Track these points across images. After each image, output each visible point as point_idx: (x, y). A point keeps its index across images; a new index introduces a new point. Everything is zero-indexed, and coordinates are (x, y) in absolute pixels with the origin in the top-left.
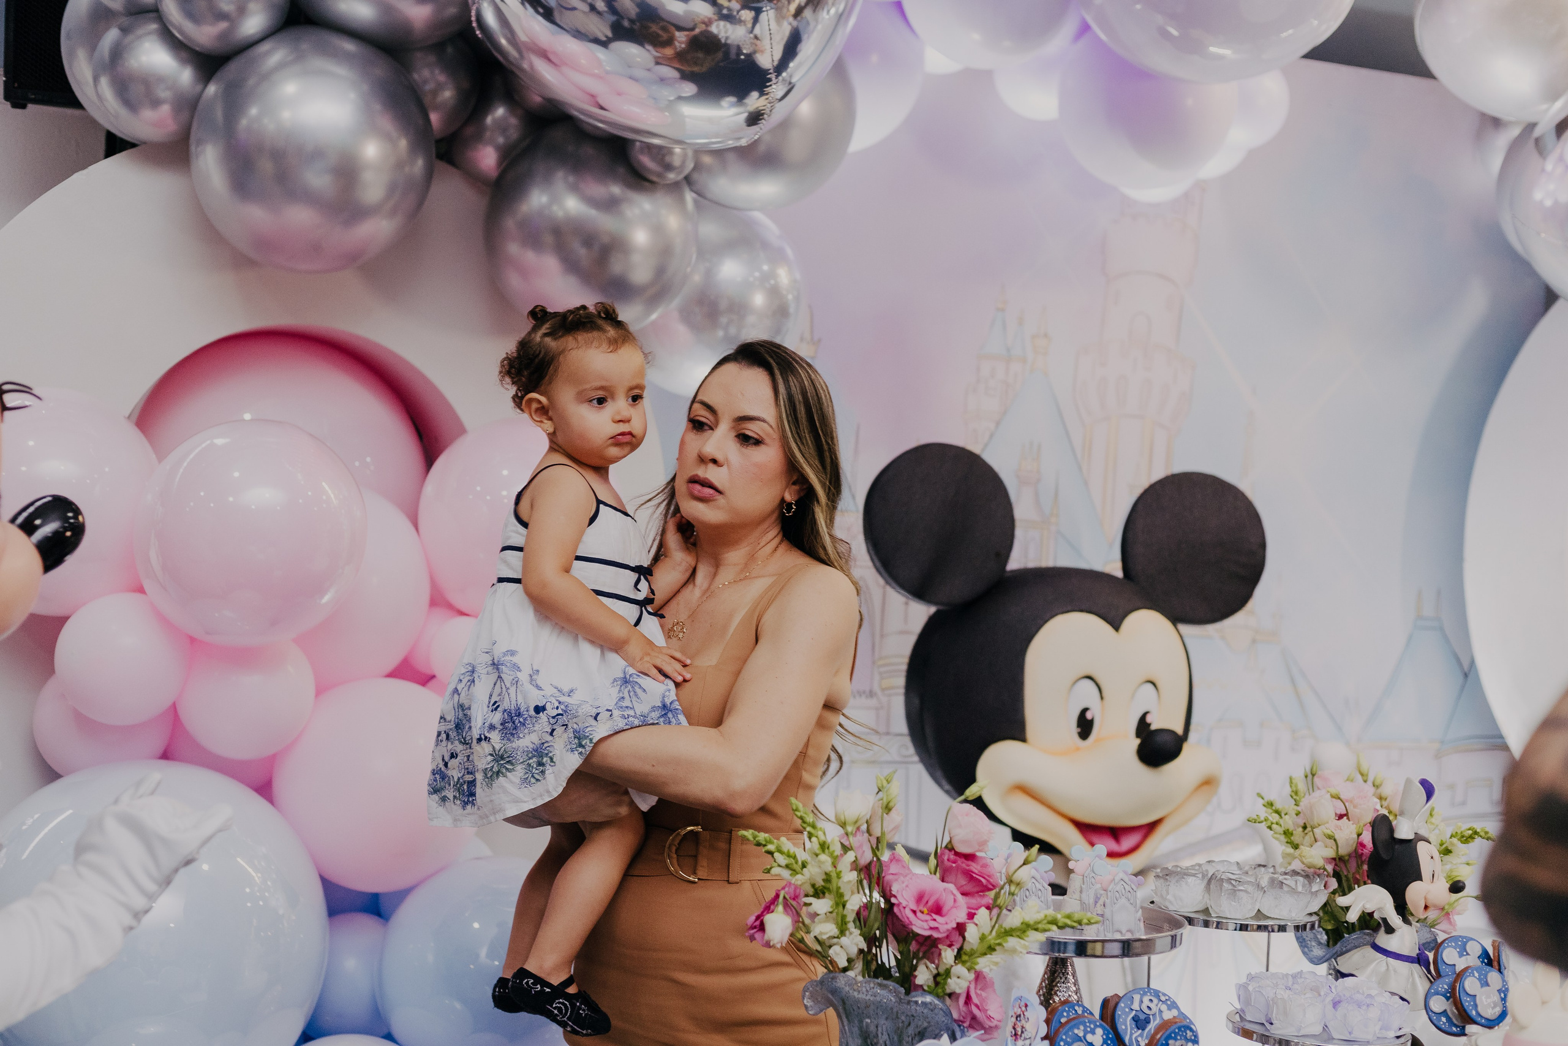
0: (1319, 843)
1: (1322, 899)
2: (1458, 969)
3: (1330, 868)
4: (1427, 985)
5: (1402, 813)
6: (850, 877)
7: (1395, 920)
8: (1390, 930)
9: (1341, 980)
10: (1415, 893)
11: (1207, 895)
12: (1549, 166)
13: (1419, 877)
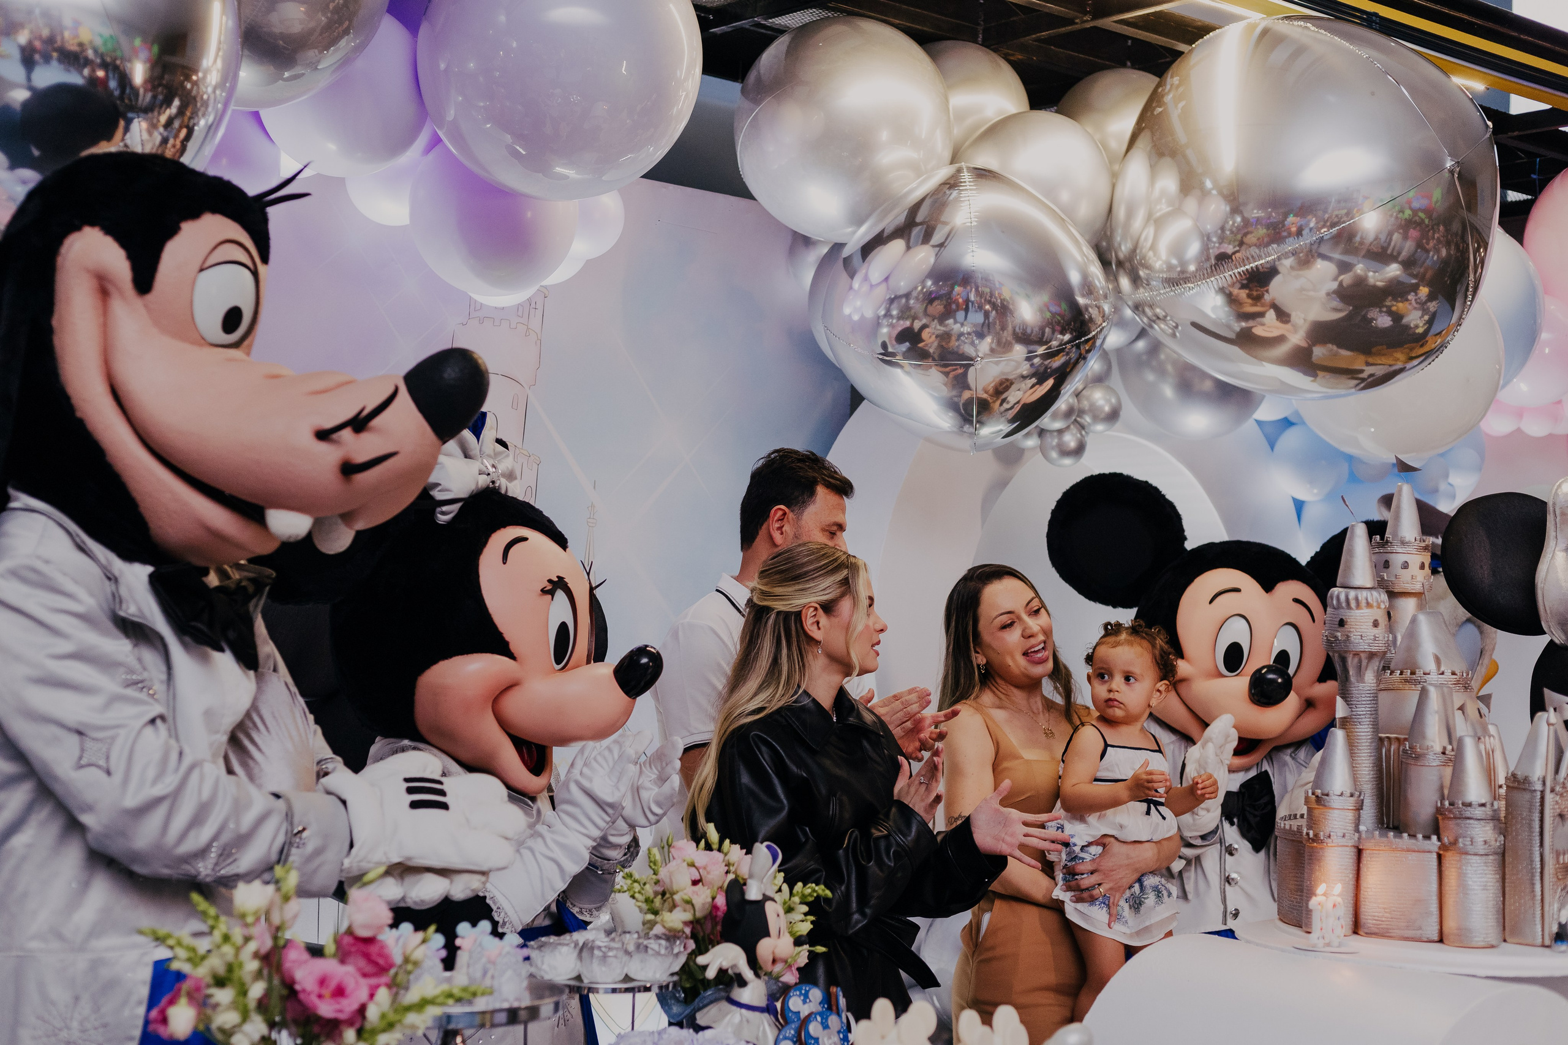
0: (678, 909)
1: (682, 959)
2: (802, 1016)
3: (688, 930)
4: (776, 1032)
5: (751, 876)
6: (253, 965)
7: (748, 974)
8: (743, 983)
9: (701, 1033)
10: (765, 948)
11: (579, 963)
12: (856, 284)
13: (767, 934)
